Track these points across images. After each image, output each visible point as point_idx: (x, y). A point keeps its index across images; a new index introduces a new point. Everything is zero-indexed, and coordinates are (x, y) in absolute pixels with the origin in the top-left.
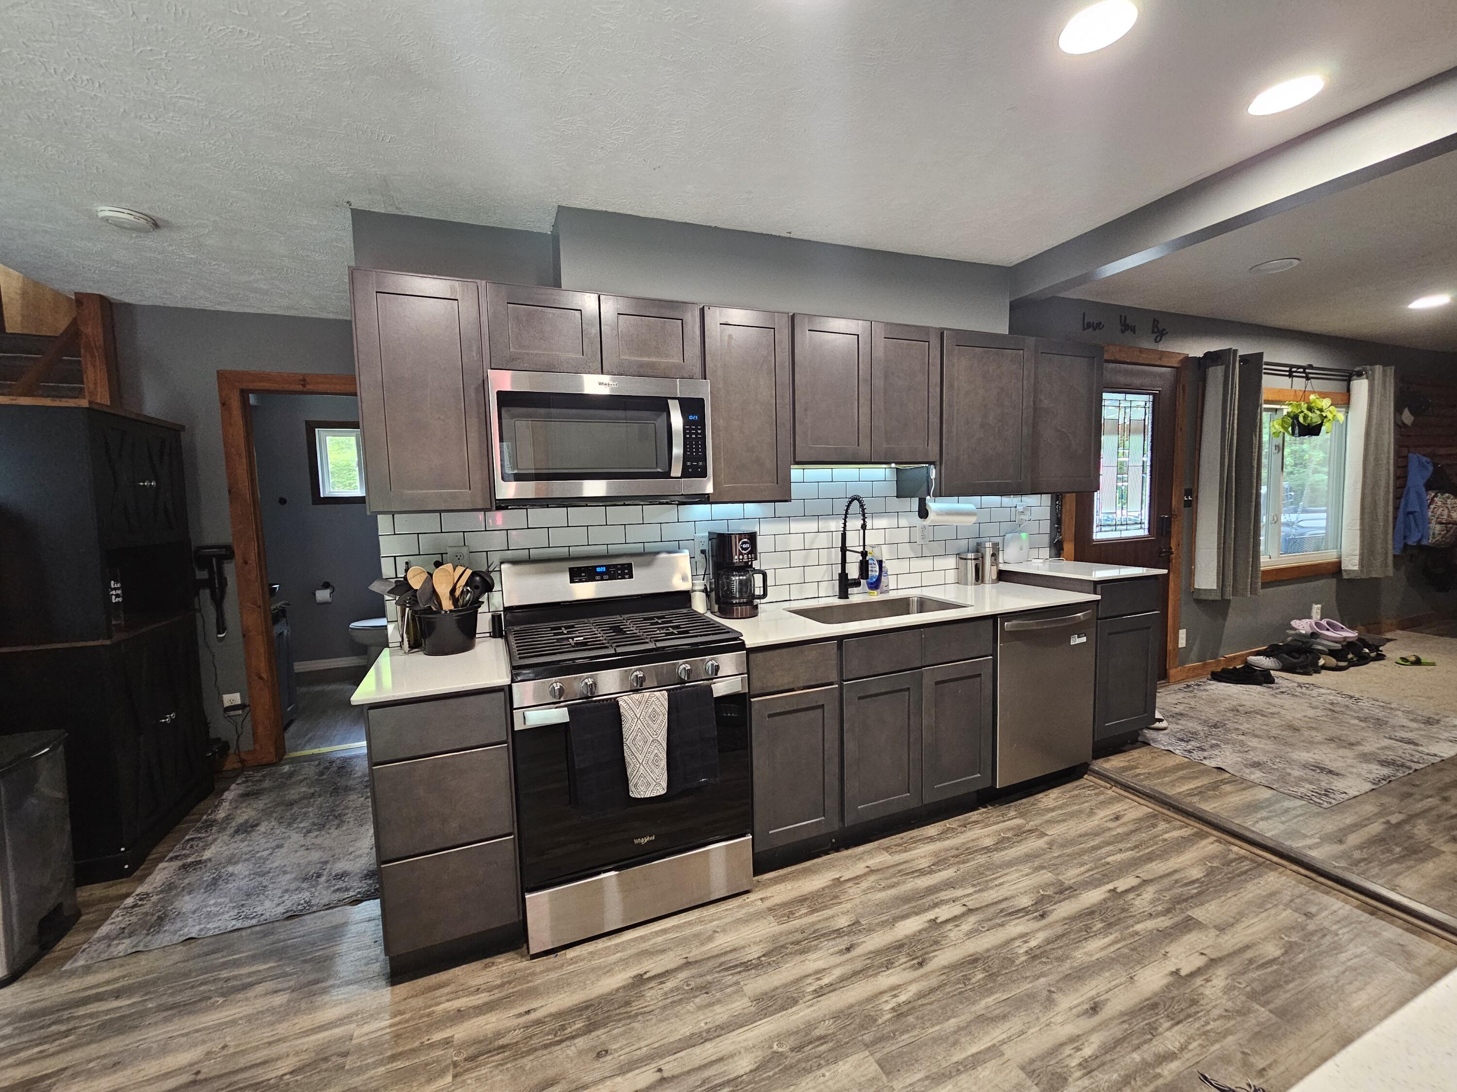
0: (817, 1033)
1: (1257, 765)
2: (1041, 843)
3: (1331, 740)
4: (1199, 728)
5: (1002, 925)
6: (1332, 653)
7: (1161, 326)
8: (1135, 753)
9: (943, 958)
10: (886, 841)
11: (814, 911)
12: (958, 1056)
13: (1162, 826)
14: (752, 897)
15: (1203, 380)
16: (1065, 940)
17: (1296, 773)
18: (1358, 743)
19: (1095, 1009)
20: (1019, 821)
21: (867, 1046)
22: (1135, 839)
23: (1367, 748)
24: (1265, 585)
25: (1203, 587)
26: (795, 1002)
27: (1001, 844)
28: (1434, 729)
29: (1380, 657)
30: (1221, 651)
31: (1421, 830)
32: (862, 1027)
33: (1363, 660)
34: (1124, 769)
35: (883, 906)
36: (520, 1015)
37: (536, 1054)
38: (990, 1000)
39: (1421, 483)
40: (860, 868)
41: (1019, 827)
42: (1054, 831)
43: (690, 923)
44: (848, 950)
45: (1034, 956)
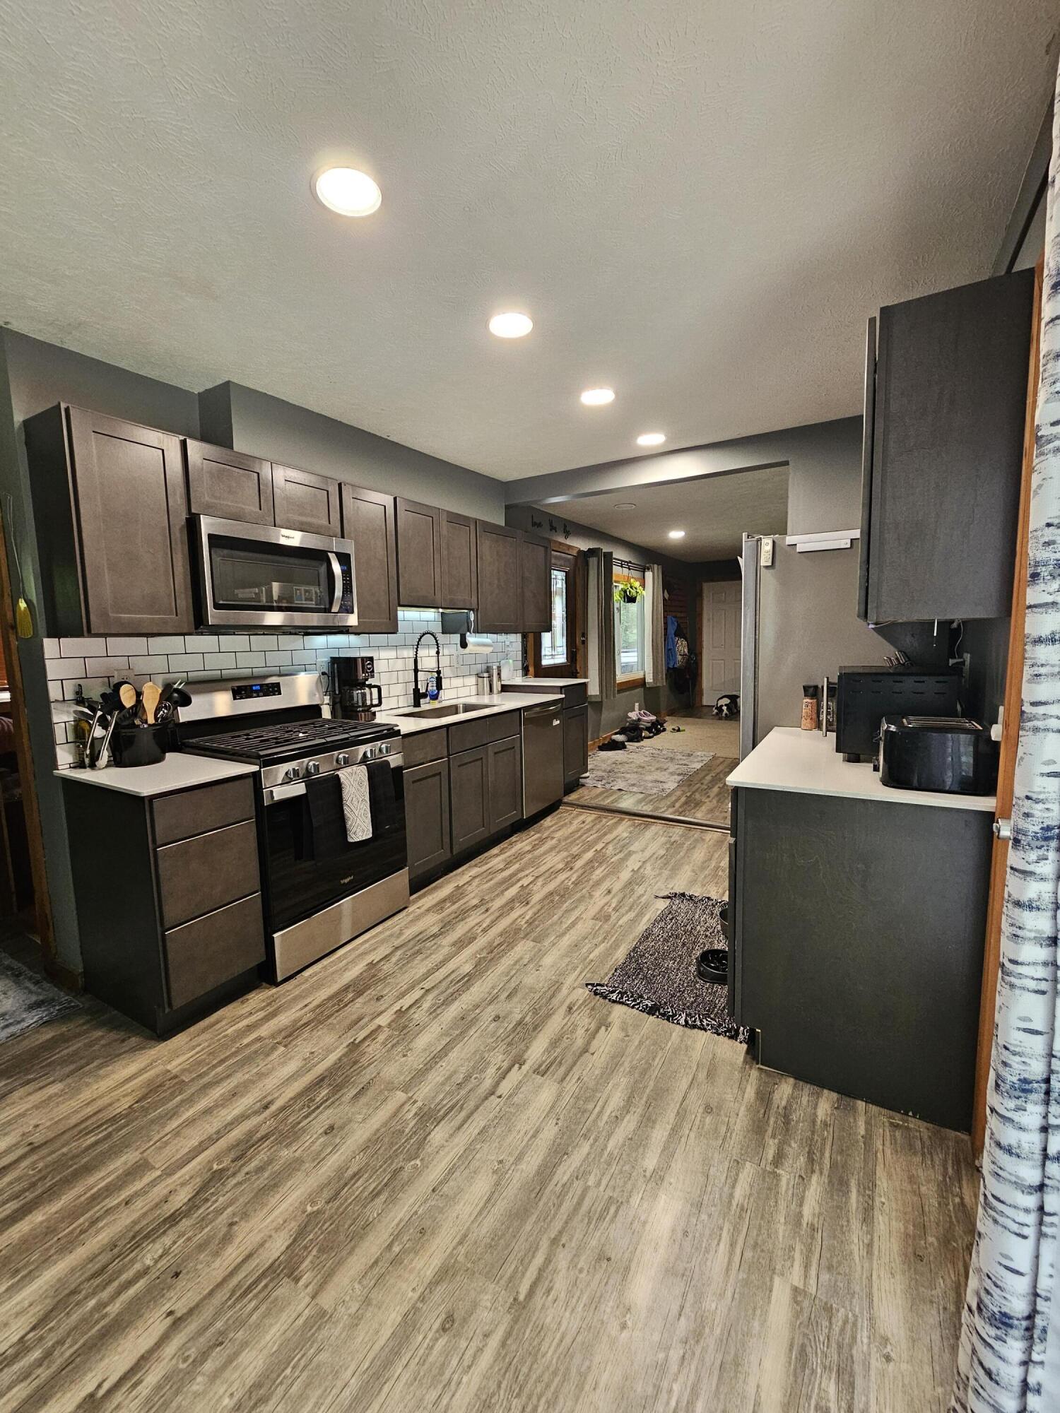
0: (495, 944)
1: (633, 785)
2: (554, 841)
3: (657, 769)
4: (603, 774)
5: (555, 877)
6: (648, 729)
7: (568, 529)
8: (581, 791)
9: (536, 898)
10: (473, 862)
11: (454, 903)
12: (565, 926)
13: (604, 820)
14: (411, 909)
15: (587, 564)
16: (586, 874)
17: (650, 785)
18: (667, 769)
19: (609, 892)
20: (538, 835)
21: (523, 938)
22: (595, 829)
23: (671, 770)
24: (619, 692)
25: (593, 694)
26: (475, 938)
27: (535, 848)
28: (691, 758)
29: (664, 730)
30: (601, 734)
31: (697, 796)
32: (515, 934)
33: (658, 732)
34: (579, 799)
35: (491, 890)
36: (301, 1009)
37: (335, 1016)
38: (567, 904)
39: (673, 632)
40: (466, 878)
41: (540, 838)
42: (558, 835)
43: (380, 933)
44: (487, 910)
45: (576, 884)
